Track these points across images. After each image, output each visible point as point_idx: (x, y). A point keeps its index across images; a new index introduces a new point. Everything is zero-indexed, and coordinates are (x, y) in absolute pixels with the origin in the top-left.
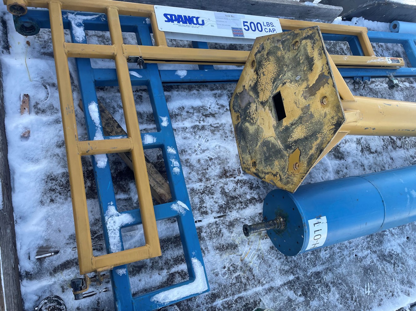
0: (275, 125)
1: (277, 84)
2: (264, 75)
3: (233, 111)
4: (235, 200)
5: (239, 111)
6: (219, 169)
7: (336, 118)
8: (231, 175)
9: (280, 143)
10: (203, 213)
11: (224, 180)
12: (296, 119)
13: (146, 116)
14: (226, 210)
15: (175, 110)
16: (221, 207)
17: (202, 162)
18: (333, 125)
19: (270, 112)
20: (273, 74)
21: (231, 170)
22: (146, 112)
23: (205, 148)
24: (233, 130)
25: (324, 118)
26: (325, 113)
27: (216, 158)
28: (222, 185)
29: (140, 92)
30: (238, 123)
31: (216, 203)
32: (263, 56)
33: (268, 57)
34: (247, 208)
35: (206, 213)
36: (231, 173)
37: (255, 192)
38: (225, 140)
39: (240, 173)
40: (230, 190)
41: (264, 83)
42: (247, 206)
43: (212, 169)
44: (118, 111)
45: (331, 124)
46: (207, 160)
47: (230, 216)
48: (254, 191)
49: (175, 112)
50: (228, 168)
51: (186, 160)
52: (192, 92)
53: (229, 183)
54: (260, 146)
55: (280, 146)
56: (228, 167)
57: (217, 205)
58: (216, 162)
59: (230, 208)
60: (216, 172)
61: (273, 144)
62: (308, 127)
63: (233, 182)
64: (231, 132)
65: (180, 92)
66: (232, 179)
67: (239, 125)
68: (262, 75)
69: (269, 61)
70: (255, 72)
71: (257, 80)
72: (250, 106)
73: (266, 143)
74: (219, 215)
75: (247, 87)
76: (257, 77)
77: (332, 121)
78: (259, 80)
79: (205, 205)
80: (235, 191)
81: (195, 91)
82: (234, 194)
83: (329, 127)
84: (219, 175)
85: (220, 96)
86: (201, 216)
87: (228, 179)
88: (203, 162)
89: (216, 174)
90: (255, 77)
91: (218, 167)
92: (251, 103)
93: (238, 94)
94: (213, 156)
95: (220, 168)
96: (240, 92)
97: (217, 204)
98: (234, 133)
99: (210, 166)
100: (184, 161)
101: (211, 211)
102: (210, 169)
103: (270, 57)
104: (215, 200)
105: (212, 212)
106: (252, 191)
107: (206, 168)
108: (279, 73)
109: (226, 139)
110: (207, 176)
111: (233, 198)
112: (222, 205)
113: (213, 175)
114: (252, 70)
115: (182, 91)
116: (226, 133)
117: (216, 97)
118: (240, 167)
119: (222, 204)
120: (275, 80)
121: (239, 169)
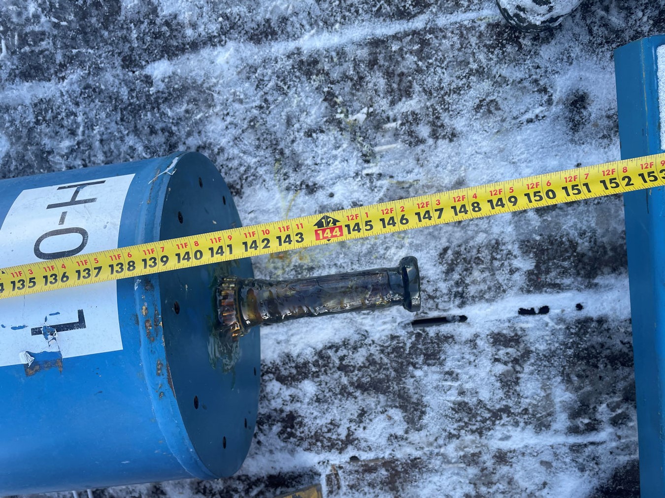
4: (365, 380)
8: (369, 468)
10: (511, 339)
11: (404, 453)
14: (414, 345)
16: (433, 356)
21: (366, 489)
28: (414, 436)
31: (450, 373)
34: (320, 346)
35: (498, 339)
37: (276, 404)
40: (382, 417)
42: (320, 354)
47: (399, 320)
48: (279, 407)
53: (383, 442)
57: (449, 365)
59: (396, 349)
63: (363, 444)
74: (445, 329)
79: (500, 368)
80: (363, 413)
82: (370, 401)
86: (523, 330)
89: (436, 478)
97: (447, 369)
101: (475, 346)
104: (456, 384)
105: (472, 342)
106: (288, 409)
111: (376, 387)
112: (425, 363)
113: (447, 474)
119: (425, 368)
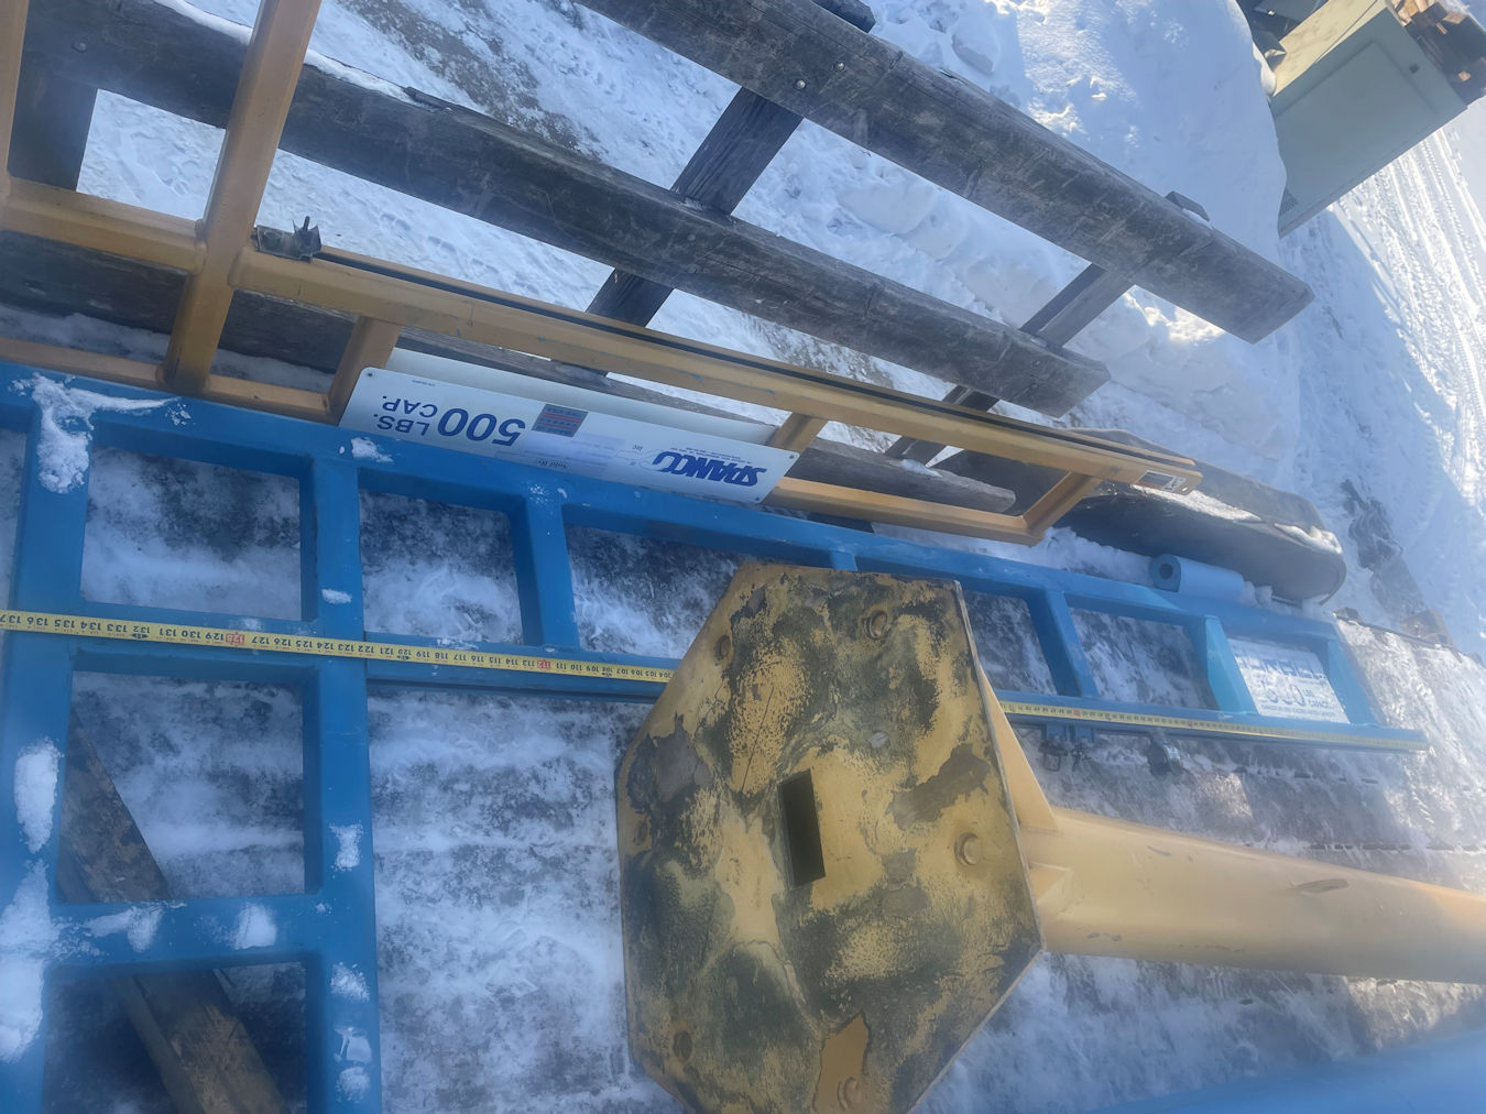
0: (782, 898)
1: (799, 743)
2: (757, 696)
3: (628, 801)
5: (647, 807)
6: (536, 1048)
7: (1009, 928)
9: (792, 976)
12: (861, 894)
13: (269, 793)
15: (399, 778)
17: (469, 1010)
18: (1000, 954)
19: (766, 839)
20: (788, 703)
22: (273, 775)
23: (491, 950)
24: (617, 876)
25: (966, 916)
26: (971, 898)
27: (531, 998)
29: (266, 690)
30: (641, 854)
32: (761, 631)
33: (776, 639)
36: (583, 1070)
38: (578, 916)
39: (622, 1071)
41: (754, 727)
43: (507, 1048)
44: (151, 762)
45: (989, 948)
46: (490, 1006)
49: (395, 783)
50: (572, 1045)
51: (399, 1001)
52: (479, 710)
54: (713, 969)
55: (792, 991)
56: (576, 1039)
58: (527, 1018)
60: (522, 1060)
61: (765, 974)
62: (905, 940)
64: (609, 884)
65: (431, 706)
66: (584, 1096)
67: (643, 863)
68: (749, 695)
69: (780, 654)
70: (727, 679)
71: (731, 710)
72: (692, 797)
73: (739, 966)
75: (690, 725)
76: (732, 700)
77: (994, 937)
78: (739, 710)
81: (491, 705)
83: (984, 959)
84: (531, 1078)
85: (586, 735)
87: (565, 1099)
88: (473, 1015)
90: (725, 695)
91: (534, 1038)
92: (698, 787)
93: (655, 742)
94: (520, 989)
95: (541, 1045)
96: (663, 735)
98: (618, 888)
99: (498, 1035)
100: (390, 1003)
102: (497, 1050)
103: (785, 641)
107: (481, 1041)
108: (810, 702)
109: (583, 912)
110: (480, 1081)
114: (717, 670)
115: (439, 702)
116: (588, 888)
117: (568, 738)
118: (625, 1042)
120: (795, 724)
121: (620, 1050)
